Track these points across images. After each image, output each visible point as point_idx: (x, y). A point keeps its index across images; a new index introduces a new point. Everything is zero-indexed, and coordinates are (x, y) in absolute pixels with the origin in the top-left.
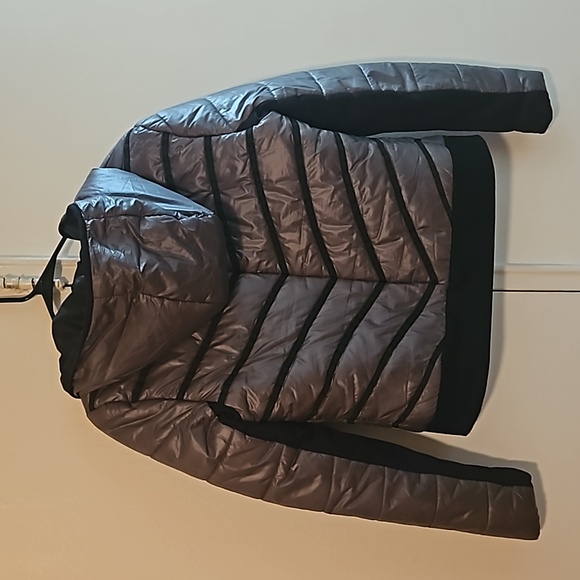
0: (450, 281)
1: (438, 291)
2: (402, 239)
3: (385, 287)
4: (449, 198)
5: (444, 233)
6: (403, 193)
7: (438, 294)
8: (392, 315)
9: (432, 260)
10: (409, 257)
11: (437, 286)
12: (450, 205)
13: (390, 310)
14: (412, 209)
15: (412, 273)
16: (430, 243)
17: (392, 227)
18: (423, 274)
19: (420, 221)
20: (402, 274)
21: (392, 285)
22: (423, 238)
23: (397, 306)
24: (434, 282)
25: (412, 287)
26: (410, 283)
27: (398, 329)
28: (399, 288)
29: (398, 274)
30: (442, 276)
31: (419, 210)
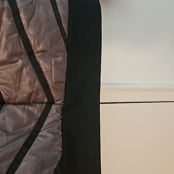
0: (64, 102)
1: (54, 111)
2: (20, 62)
3: (4, 108)
4: (65, 25)
5: (60, 59)
6: (22, 15)
7: (55, 113)
8: (10, 138)
9: (50, 82)
10: (28, 79)
11: (54, 107)
12: (66, 32)
13: (7, 133)
14: (30, 32)
15: (30, 95)
16: (48, 67)
17: (10, 49)
18: (41, 95)
19: (38, 45)
20: (21, 96)
21: (10, 107)
22: (41, 62)
23: (14, 129)
24: (51, 102)
25: (31, 108)
26: (28, 104)
27: (15, 154)
28: (18, 110)
29: (16, 96)
30: (58, 96)
31: (37, 34)
